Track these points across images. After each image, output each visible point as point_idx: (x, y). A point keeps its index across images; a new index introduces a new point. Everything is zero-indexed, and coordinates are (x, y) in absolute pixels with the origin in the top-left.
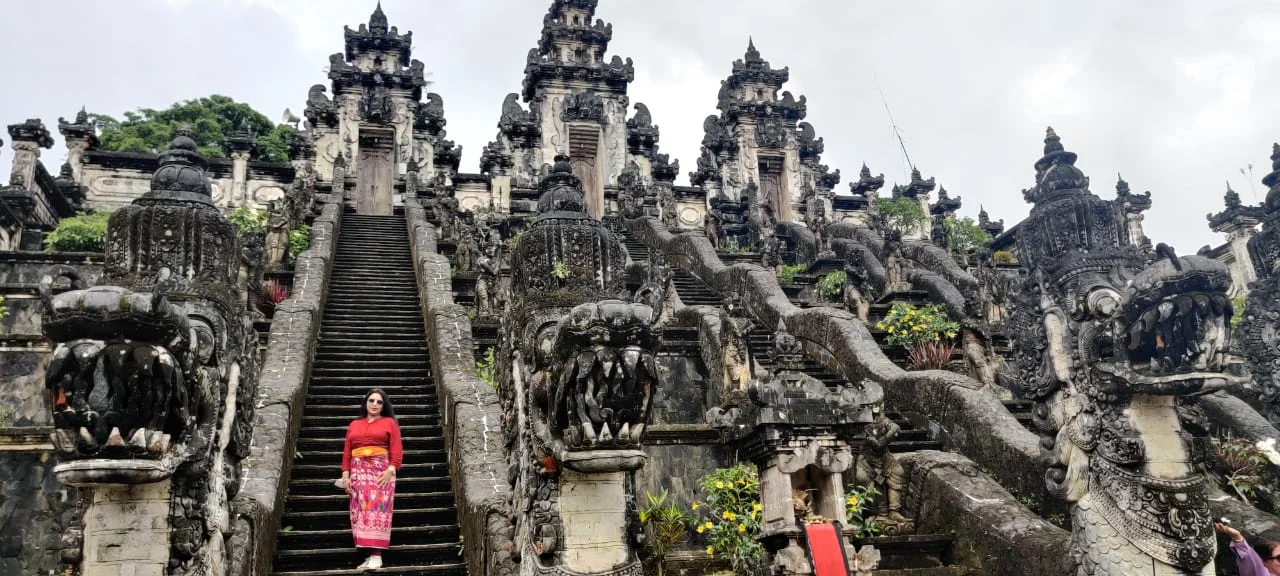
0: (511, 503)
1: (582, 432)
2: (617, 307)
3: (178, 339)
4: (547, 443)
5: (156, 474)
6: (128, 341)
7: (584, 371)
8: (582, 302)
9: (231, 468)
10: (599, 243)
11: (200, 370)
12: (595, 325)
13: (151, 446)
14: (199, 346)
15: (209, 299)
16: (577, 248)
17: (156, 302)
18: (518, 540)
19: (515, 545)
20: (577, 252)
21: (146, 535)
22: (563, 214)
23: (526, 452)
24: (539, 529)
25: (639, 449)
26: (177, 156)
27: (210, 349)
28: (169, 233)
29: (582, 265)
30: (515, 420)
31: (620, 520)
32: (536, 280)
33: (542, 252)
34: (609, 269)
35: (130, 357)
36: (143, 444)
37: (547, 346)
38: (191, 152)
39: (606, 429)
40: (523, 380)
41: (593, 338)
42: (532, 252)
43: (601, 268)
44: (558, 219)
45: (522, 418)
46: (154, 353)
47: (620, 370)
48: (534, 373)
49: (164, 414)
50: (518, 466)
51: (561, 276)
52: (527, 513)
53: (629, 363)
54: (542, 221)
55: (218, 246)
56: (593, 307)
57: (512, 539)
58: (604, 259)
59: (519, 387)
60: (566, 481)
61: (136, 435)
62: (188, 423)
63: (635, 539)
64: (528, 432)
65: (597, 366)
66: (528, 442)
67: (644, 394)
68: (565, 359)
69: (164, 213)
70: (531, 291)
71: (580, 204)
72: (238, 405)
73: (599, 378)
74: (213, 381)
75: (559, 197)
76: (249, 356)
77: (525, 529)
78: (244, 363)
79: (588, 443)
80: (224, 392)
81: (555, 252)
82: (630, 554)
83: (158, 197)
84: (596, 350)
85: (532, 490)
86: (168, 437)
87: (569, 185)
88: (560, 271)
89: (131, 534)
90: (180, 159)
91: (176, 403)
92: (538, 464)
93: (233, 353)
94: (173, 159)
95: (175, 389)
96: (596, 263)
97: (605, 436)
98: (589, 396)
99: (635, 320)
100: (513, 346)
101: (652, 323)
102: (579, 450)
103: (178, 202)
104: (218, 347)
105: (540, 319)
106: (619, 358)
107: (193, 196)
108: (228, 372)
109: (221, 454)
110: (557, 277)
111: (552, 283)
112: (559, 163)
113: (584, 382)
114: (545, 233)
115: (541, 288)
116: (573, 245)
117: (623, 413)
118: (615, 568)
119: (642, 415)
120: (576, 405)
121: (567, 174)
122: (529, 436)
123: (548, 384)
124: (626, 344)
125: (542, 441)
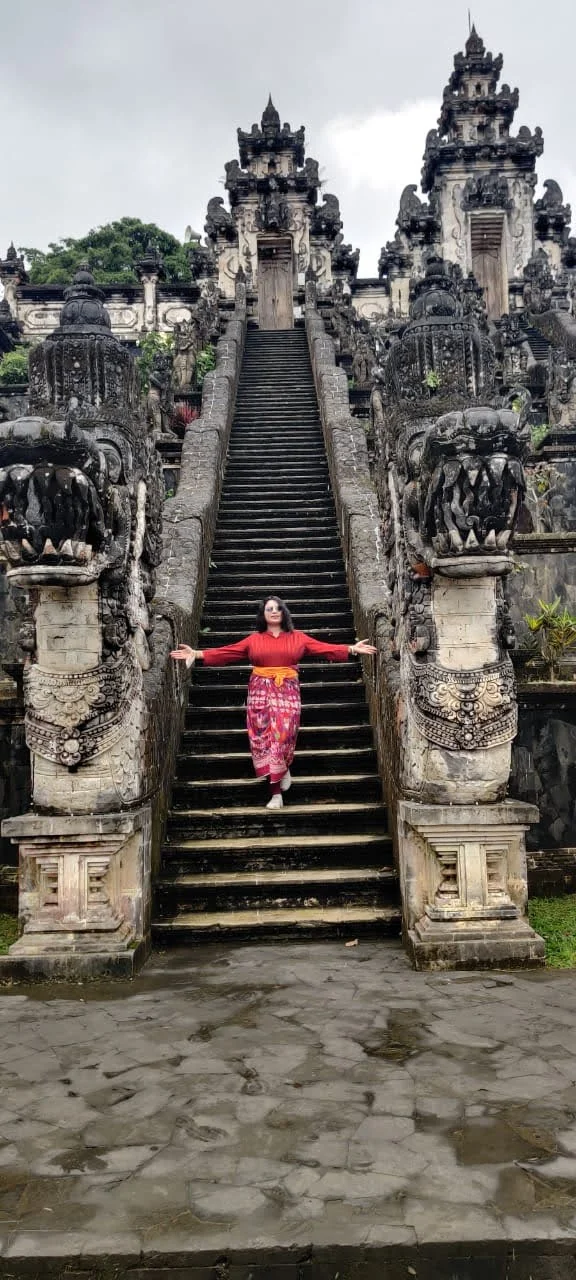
0: (391, 606)
1: (449, 540)
2: (483, 416)
3: (89, 462)
4: (419, 550)
5: (83, 578)
6: (50, 465)
7: (449, 481)
8: (448, 411)
9: (147, 574)
10: (471, 349)
11: (111, 488)
12: (460, 433)
13: (78, 555)
14: (108, 467)
15: (114, 425)
16: (448, 354)
17: (68, 429)
18: (397, 639)
19: (395, 645)
20: (448, 359)
21: (83, 629)
22: (436, 320)
23: (401, 560)
24: (413, 631)
25: (507, 555)
26: (80, 290)
27: (118, 469)
28: (77, 365)
29: (454, 372)
30: (391, 530)
31: (490, 621)
32: (407, 390)
33: (414, 361)
34: (481, 374)
35: (53, 478)
36: (71, 553)
37: (417, 456)
38: (91, 286)
39: (472, 536)
40: (397, 491)
41: (459, 447)
42: (404, 362)
43: (474, 374)
44: (431, 326)
45: (397, 526)
46: (72, 475)
47: (486, 478)
48: (407, 483)
49: (84, 527)
50: (395, 573)
51: (432, 385)
52: (404, 615)
53: (495, 471)
54: (414, 329)
55: (119, 374)
56: (458, 415)
57: (392, 639)
58: (477, 366)
59: (394, 497)
60: (438, 586)
61: (65, 544)
62: (106, 535)
63: (505, 640)
64: (403, 540)
65: (463, 475)
66: (404, 549)
67: (511, 502)
68: (432, 468)
69: (72, 346)
70: (403, 401)
71: (453, 308)
72: (148, 519)
73: (465, 486)
74: (123, 497)
75: (432, 301)
76: (154, 475)
77: (403, 631)
78: (149, 481)
79: (455, 550)
80: (134, 508)
81: (426, 361)
82: (501, 654)
83: (66, 331)
84: (462, 458)
85: (407, 595)
86: (90, 547)
87: (443, 288)
88: (432, 379)
89: (71, 629)
90: (82, 293)
91: (93, 518)
92: (412, 570)
93: (139, 473)
94: (76, 294)
95: (91, 505)
96: (468, 369)
97: (471, 542)
98: (455, 504)
99: (501, 427)
100: (388, 458)
101: (519, 429)
102: (447, 557)
103: (83, 334)
104: (124, 467)
105: (411, 430)
106: (485, 466)
107: (95, 329)
108: (136, 490)
109: (136, 562)
110: (429, 386)
111: (424, 392)
112: (432, 265)
113: (450, 491)
114: (417, 342)
115: (413, 398)
116: (444, 351)
117: (490, 520)
118: (485, 666)
119: (509, 522)
120: (443, 513)
121: (439, 276)
122: (404, 544)
123: (419, 494)
124: (492, 452)
125: (414, 549)
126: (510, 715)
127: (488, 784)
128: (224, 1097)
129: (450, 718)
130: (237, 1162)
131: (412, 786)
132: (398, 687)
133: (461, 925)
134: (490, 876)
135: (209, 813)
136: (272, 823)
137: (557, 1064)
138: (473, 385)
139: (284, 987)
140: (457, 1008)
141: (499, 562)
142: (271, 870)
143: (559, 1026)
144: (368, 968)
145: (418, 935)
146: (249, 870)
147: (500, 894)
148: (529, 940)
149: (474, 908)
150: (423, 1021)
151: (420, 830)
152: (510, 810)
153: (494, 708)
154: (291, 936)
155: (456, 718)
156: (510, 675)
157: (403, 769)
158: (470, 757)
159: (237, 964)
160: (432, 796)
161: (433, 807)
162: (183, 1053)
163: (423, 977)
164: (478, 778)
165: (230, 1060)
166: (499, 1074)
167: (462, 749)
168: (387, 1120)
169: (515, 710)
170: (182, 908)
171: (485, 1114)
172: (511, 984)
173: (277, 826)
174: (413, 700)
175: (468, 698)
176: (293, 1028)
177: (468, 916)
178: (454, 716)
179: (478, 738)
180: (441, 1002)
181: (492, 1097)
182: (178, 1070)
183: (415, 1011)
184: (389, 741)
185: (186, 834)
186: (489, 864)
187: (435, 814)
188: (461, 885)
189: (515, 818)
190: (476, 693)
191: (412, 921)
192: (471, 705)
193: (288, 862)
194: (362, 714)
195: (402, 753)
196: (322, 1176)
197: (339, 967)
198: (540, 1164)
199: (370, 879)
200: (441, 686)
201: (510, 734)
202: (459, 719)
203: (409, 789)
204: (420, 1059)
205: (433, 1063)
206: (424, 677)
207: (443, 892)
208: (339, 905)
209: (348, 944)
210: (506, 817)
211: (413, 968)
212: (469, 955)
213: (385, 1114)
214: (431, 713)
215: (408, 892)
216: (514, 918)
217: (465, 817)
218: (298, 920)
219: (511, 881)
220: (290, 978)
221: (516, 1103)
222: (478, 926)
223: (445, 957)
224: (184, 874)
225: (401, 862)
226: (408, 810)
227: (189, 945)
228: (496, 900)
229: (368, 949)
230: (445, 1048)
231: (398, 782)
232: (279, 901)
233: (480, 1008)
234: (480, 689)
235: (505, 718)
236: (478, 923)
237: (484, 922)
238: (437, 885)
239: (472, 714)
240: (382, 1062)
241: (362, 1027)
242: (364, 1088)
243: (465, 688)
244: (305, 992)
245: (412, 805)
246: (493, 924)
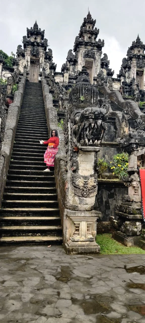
0: (66, 158)
1: (85, 141)
2: (97, 109)
4: (76, 143)
7: (87, 126)
8: (87, 107)
10: (93, 92)
12: (90, 113)
16: (87, 92)
18: (67, 167)
19: (66, 168)
22: (84, 83)
23: (70, 146)
24: (73, 164)
25: (99, 147)
29: (88, 97)
30: (68, 137)
31: (93, 164)
32: (75, 100)
33: (77, 93)
34: (95, 98)
37: (77, 119)
39: (91, 141)
40: (71, 127)
41: (89, 117)
42: (75, 93)
43: (93, 98)
44: (82, 84)
45: (70, 137)
47: (96, 126)
48: (73, 125)
50: (68, 149)
51: (82, 100)
52: (70, 160)
53: (98, 124)
54: (78, 84)
56: (90, 108)
57: (66, 166)
58: (93, 96)
59: (69, 129)
60: (80, 153)
63: (96, 169)
64: (71, 140)
65: (90, 124)
66: (71, 143)
67: (102, 133)
68: (82, 122)
70: (74, 103)
71: (88, 80)
72: (1, 128)
73: (90, 128)
75: (83, 78)
76: (4, 116)
77: (69, 164)
78: (2, 118)
79: (86, 144)
81: (81, 93)
82: (95, 172)
84: (90, 120)
85: (72, 155)
87: (86, 75)
88: (82, 98)
92: (73, 149)
96: (91, 97)
97: (91, 143)
98: (87, 132)
99: (101, 113)
100: (68, 118)
101: (105, 114)
102: (84, 146)
105: (76, 111)
106: (96, 123)
110: (81, 100)
111: (80, 102)
112: (84, 68)
113: (86, 129)
114: (79, 88)
115: (77, 103)
116: (86, 91)
117: (96, 137)
118: (91, 175)
119: (101, 138)
120: (84, 134)
121: (85, 71)
122: (71, 142)
123: (77, 128)
124: (98, 119)
125: (75, 143)
126: (96, 188)
127: (89, 206)
128: (17, 294)
129: (81, 188)
130: (23, 315)
131: (69, 205)
132: (67, 179)
133: (80, 243)
134: (88, 230)
135: (12, 209)
136: (29, 213)
137: (107, 282)
138: (92, 101)
139: (32, 259)
140: (79, 266)
141: (97, 148)
142: (28, 225)
143: (106, 271)
144: (55, 254)
145: (68, 245)
146: (22, 225)
147: (90, 235)
148: (97, 247)
149: (83, 238)
150: (71, 270)
151: (71, 217)
152: (94, 213)
153: (92, 186)
154: (33, 244)
155: (82, 189)
156: (97, 178)
157: (66, 201)
158: (85, 199)
159: (18, 252)
160: (74, 208)
161: (74, 211)
162: (5, 279)
163: (69, 257)
164: (87, 204)
165: (18, 282)
166: (93, 286)
167: (83, 197)
168: (64, 301)
169: (97, 187)
170: (3, 235)
171: (90, 298)
172: (92, 259)
173: (30, 214)
174: (71, 183)
175: (86, 183)
176: (36, 272)
177: (81, 240)
178: (82, 188)
179: (87, 194)
180: (75, 264)
181: (91, 293)
182: (4, 285)
183: (68, 267)
184: (62, 193)
185: (5, 215)
186: (88, 227)
187: (75, 213)
188: (80, 232)
189: (95, 215)
190: (88, 182)
191: (66, 241)
192: (86, 185)
193: (33, 224)
194: (54, 185)
195: (66, 196)
196: (47, 318)
197: (47, 253)
198: (107, 313)
199: (55, 229)
200: (79, 180)
201: (95, 193)
202: (83, 189)
203: (68, 206)
204: (71, 281)
205: (75, 283)
206: (75, 177)
207: (75, 234)
208: (46, 235)
209: (48, 246)
210: (93, 215)
211: (67, 254)
212: (81, 250)
213: (63, 299)
214: (76, 187)
215: (66, 233)
216: (93, 241)
217: (83, 214)
218: (35, 240)
219: (93, 231)
220: (34, 256)
221: (98, 295)
222: (84, 243)
223: (75, 251)
224: (4, 226)
225: (64, 225)
226: (68, 212)
227: (5, 246)
228: (89, 236)
229: (54, 248)
230: (77, 278)
231: (64, 204)
232: (30, 234)
233: (85, 266)
234: (89, 181)
235: (95, 189)
236: (84, 242)
237: (85, 242)
238: (74, 231)
239: (86, 187)
240: (61, 282)
241: (54, 271)
242: (56, 291)
243: (85, 181)
244: (39, 261)
245: (68, 210)
246: (88, 242)
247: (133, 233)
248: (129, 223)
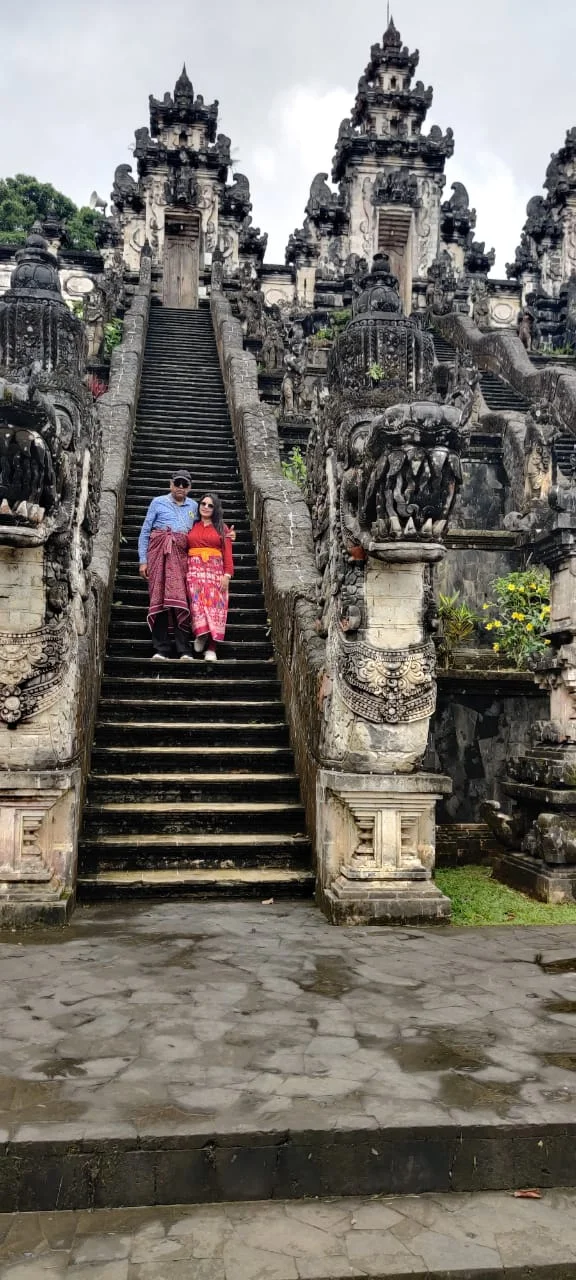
0: (320, 588)
1: (389, 526)
2: (429, 409)
3: (48, 426)
4: (356, 534)
5: (35, 540)
6: (11, 426)
7: (394, 469)
8: (394, 403)
9: (86, 542)
10: (413, 345)
11: (63, 453)
12: (407, 425)
13: (32, 516)
14: (62, 434)
15: (66, 391)
16: (392, 349)
17: (31, 392)
18: (326, 619)
19: (322, 624)
20: (391, 353)
21: (27, 591)
22: (380, 315)
23: (335, 542)
24: (346, 610)
25: (440, 543)
26: (31, 254)
27: (69, 436)
28: (30, 329)
29: (396, 366)
30: (326, 514)
31: (416, 605)
32: (352, 380)
33: (358, 352)
34: (421, 371)
35: (13, 439)
36: (25, 514)
37: (360, 445)
38: (43, 250)
39: (411, 523)
40: (335, 477)
41: (404, 438)
42: (349, 353)
43: (414, 369)
44: (375, 320)
45: (333, 511)
46: (31, 437)
47: (427, 469)
48: (346, 470)
49: (39, 490)
50: (328, 554)
51: (375, 377)
52: (335, 596)
53: (437, 463)
54: (360, 322)
55: (71, 342)
56: (406, 407)
57: (320, 618)
58: (417, 361)
59: (331, 483)
60: (372, 569)
61: (21, 506)
62: (56, 500)
63: (430, 624)
64: (338, 525)
65: (407, 464)
66: (339, 533)
67: (448, 494)
68: (377, 457)
69: (26, 310)
70: (346, 391)
71: (396, 304)
72: (90, 487)
73: (407, 476)
74: (72, 464)
75: (376, 297)
76: (97, 444)
77: (333, 608)
78: (93, 450)
79: (394, 535)
80: (80, 474)
81: (371, 353)
82: (425, 635)
83: (19, 294)
84: (406, 449)
85: (341, 576)
86: (43, 510)
87: (387, 285)
88: (375, 372)
89: (15, 589)
90: (35, 257)
91: (48, 481)
92: (347, 553)
93: (85, 440)
94: (28, 257)
95: (47, 470)
96: (409, 365)
97: (409, 529)
98: (397, 492)
99: (445, 422)
100: (327, 444)
101: (461, 425)
102: (386, 541)
103: (36, 299)
104: (74, 434)
105: (354, 419)
106: (428, 458)
107: (40, 293)
108: (82, 458)
109: (78, 528)
110: (372, 378)
111: (367, 384)
112: (378, 261)
113: (393, 479)
114: (362, 334)
115: (356, 388)
116: (388, 346)
117: (428, 510)
118: (411, 646)
119: (445, 512)
120: (385, 501)
121: (385, 273)
122: (339, 528)
123: (359, 480)
124: (434, 444)
125: (351, 533)
126: (431, 692)
127: (407, 755)
128: (180, 1021)
129: (376, 693)
130: (206, 1070)
131: (333, 757)
132: (323, 662)
133: (376, 885)
134: (404, 841)
135: (129, 777)
136: (189, 789)
137: (473, 998)
138: (413, 380)
139: (212, 936)
140: (376, 955)
141: (434, 548)
142: (188, 833)
143: (471, 970)
144: (287, 922)
145: (335, 893)
146: (167, 833)
147: (411, 857)
148: (438, 899)
149: (388, 869)
150: (349, 965)
151: (343, 795)
152: (426, 780)
153: (416, 685)
154: (210, 895)
155: (382, 694)
156: (433, 655)
157: (324, 741)
158: (392, 729)
159: (162, 917)
160: (354, 764)
161: (356, 775)
162: (132, 987)
163: (340, 931)
164: (398, 749)
165: (178, 993)
166: (425, 1006)
167: (386, 722)
168: (332, 1040)
169: (435, 689)
170: (103, 865)
171: (419, 1035)
172: (422, 937)
173: (194, 792)
174: (341, 675)
175: (393, 675)
176: (230, 969)
177: (382, 877)
178: (380, 691)
179: (400, 713)
180: (362, 951)
181: (422, 1023)
182: (130, 1000)
183: (339, 957)
184: (307, 716)
185: (105, 798)
186: (403, 830)
187: (357, 781)
188: (377, 848)
189: (435, 787)
190: (401, 671)
191: (328, 880)
192: (395, 681)
193: (204, 826)
194: (274, 691)
195: (324, 725)
196: (285, 1079)
197: (261, 921)
198: (475, 1070)
199: (285, 843)
200: (369, 663)
201: (429, 711)
202: (385, 694)
203: (330, 759)
204: (351, 994)
205: (365, 997)
206: (355, 653)
207: (359, 854)
208: (253, 866)
209: (264, 902)
210: (422, 786)
211: (330, 922)
212: (383, 911)
213: (330, 1035)
214: (358, 688)
215: (325, 853)
216: (423, 880)
217: (386, 784)
218: (218, 879)
219: (421, 847)
220: (216, 930)
221: (443, 1027)
222: (391, 886)
223: (361, 913)
224: (104, 835)
225: (318, 827)
226: (331, 778)
227: (111, 901)
228: (406, 862)
229: (283, 907)
230: (373, 986)
231: (316, 754)
232: (197, 862)
233: (397, 956)
234: (405, 668)
235: (426, 695)
236: (391, 883)
237: (397, 882)
238: (354, 846)
239: (396, 690)
240: (318, 996)
241: (294, 969)
242: (307, 1016)
243: (391, 666)
244: (236, 941)
245: (333, 772)
246: (405, 884)
247: (567, 855)
248: (554, 819)
